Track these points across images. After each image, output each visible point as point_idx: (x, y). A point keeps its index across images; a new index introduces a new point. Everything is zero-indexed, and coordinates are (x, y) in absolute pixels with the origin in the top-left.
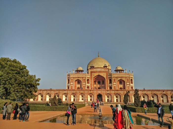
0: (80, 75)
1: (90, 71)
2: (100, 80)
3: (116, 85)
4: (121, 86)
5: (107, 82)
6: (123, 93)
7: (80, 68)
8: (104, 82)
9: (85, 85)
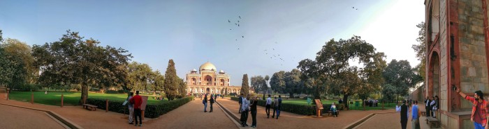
0: (194, 75)
1: (202, 72)
2: (208, 79)
3: (218, 82)
4: (222, 83)
5: (213, 80)
6: (222, 88)
7: (195, 70)
8: (211, 80)
9: (198, 81)
